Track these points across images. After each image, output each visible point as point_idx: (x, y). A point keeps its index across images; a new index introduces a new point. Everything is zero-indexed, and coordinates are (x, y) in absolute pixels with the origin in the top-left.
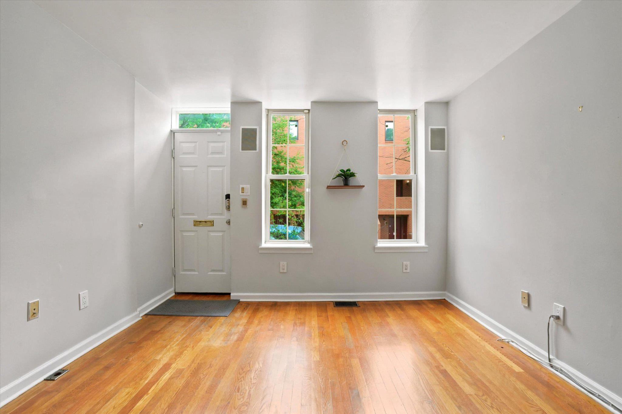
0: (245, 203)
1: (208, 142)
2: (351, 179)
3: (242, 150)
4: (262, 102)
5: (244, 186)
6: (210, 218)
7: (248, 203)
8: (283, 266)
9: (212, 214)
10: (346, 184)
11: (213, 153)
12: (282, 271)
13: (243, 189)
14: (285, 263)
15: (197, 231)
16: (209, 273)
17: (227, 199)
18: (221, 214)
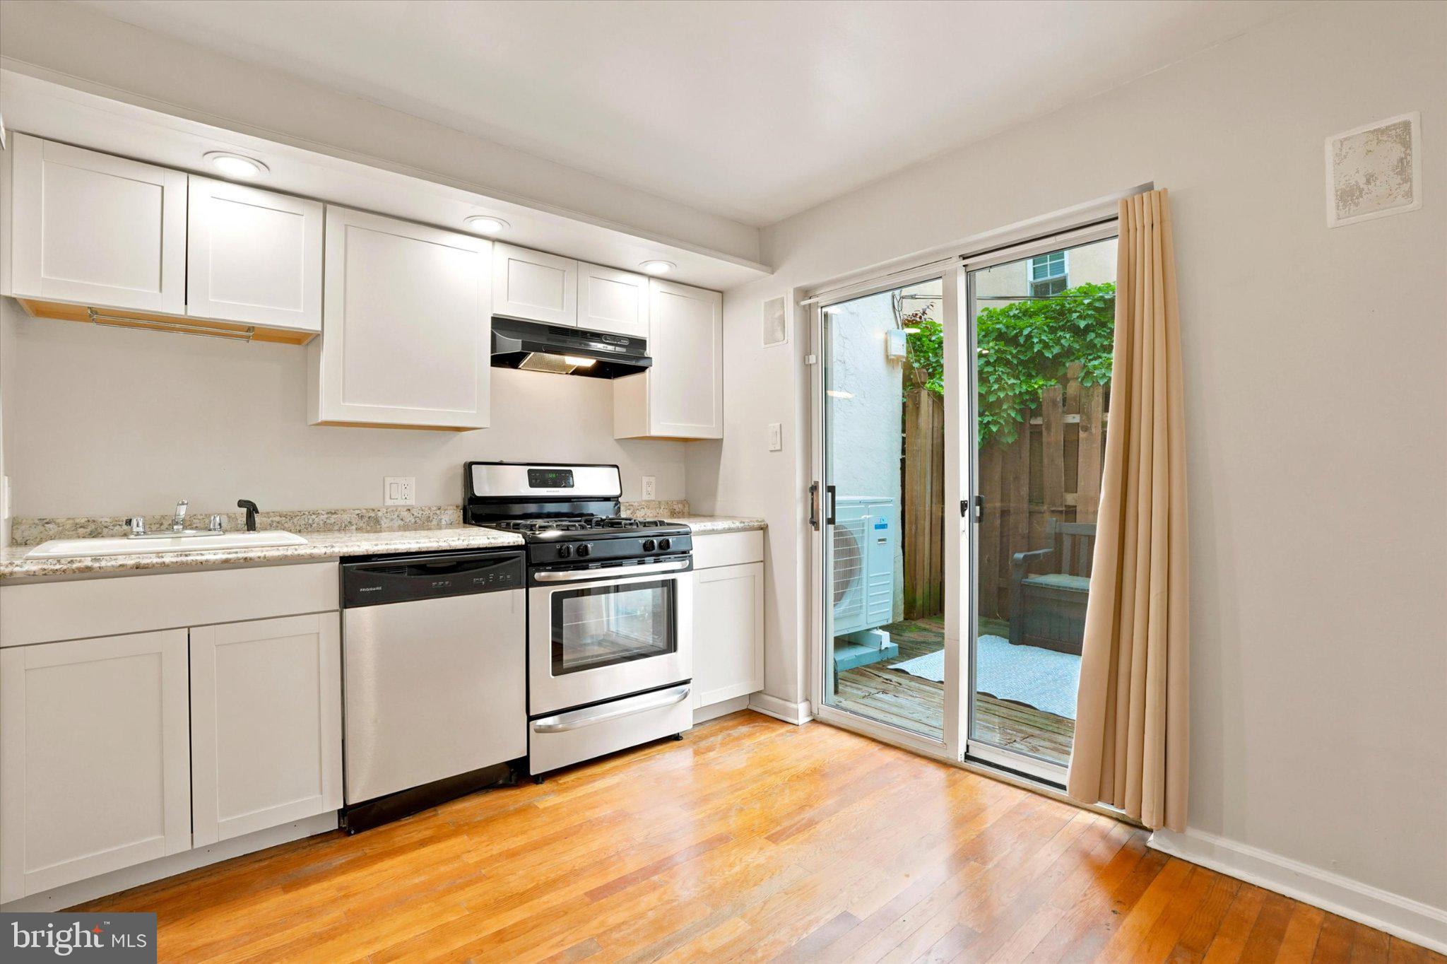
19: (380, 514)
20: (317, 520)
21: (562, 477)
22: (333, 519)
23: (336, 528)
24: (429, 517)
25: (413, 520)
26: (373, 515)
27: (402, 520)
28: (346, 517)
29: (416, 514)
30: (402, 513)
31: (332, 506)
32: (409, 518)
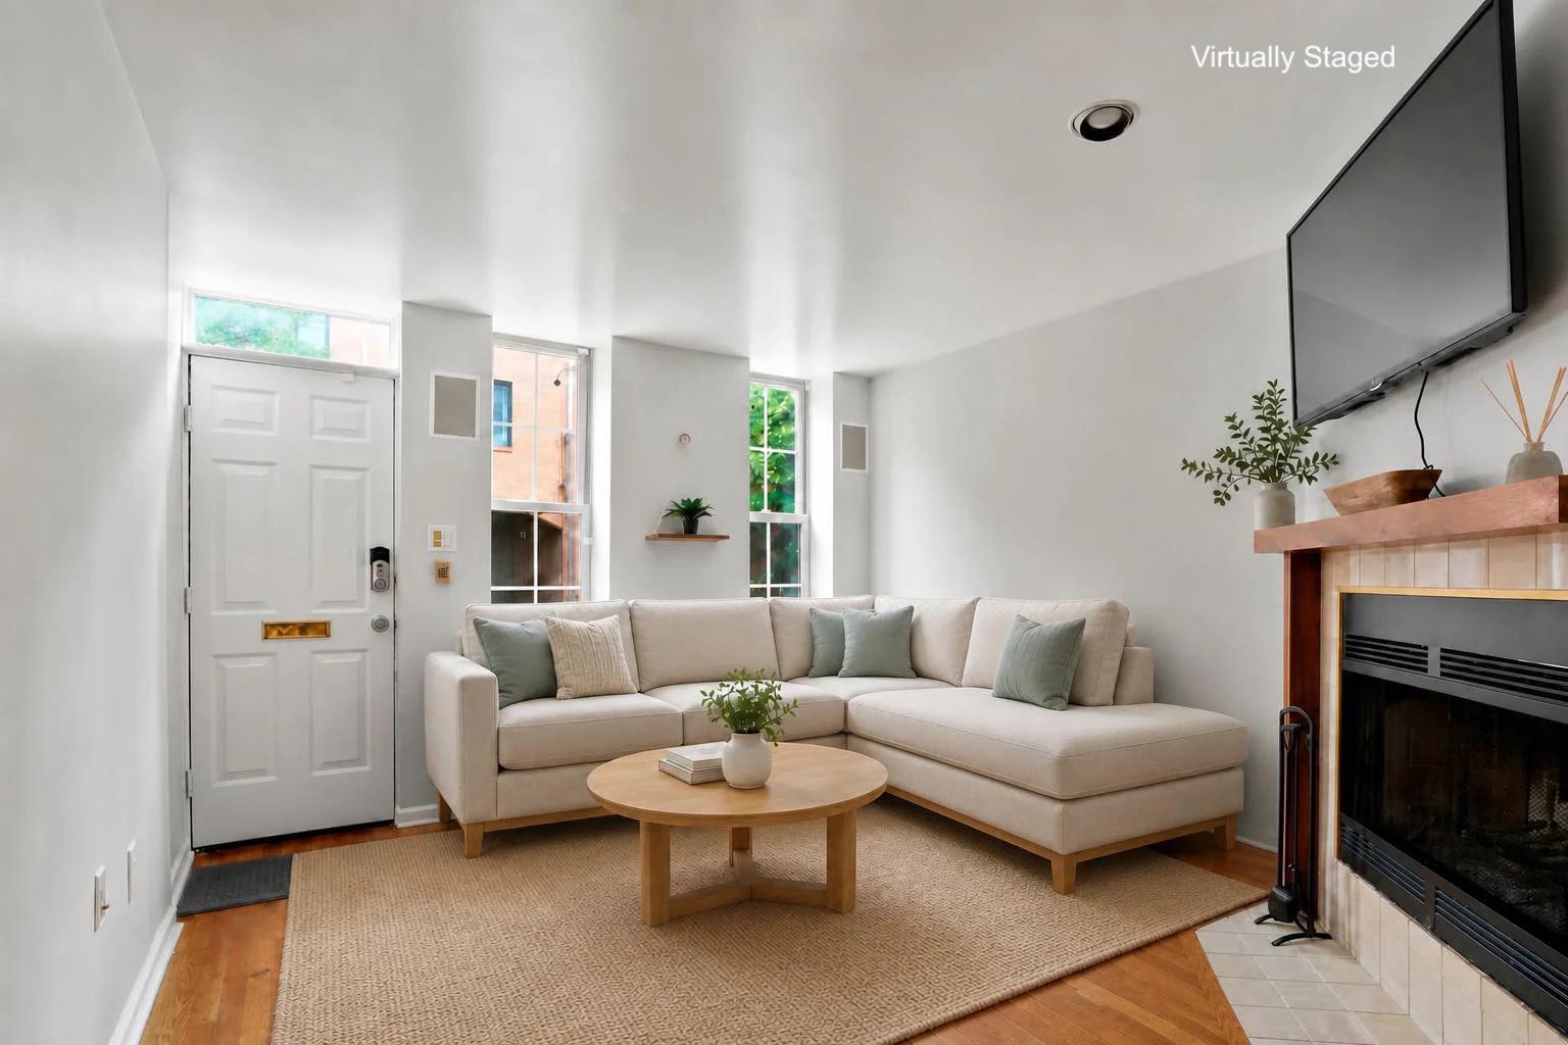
0: (442, 573)
1: (313, 397)
2: (702, 520)
3: (437, 431)
4: (490, 317)
5: (438, 528)
6: (316, 615)
7: (451, 573)
9: (324, 605)
10: (690, 530)
11: (326, 430)
13: (438, 535)
15: (272, 655)
16: (317, 773)
17: (375, 564)
18: (355, 604)
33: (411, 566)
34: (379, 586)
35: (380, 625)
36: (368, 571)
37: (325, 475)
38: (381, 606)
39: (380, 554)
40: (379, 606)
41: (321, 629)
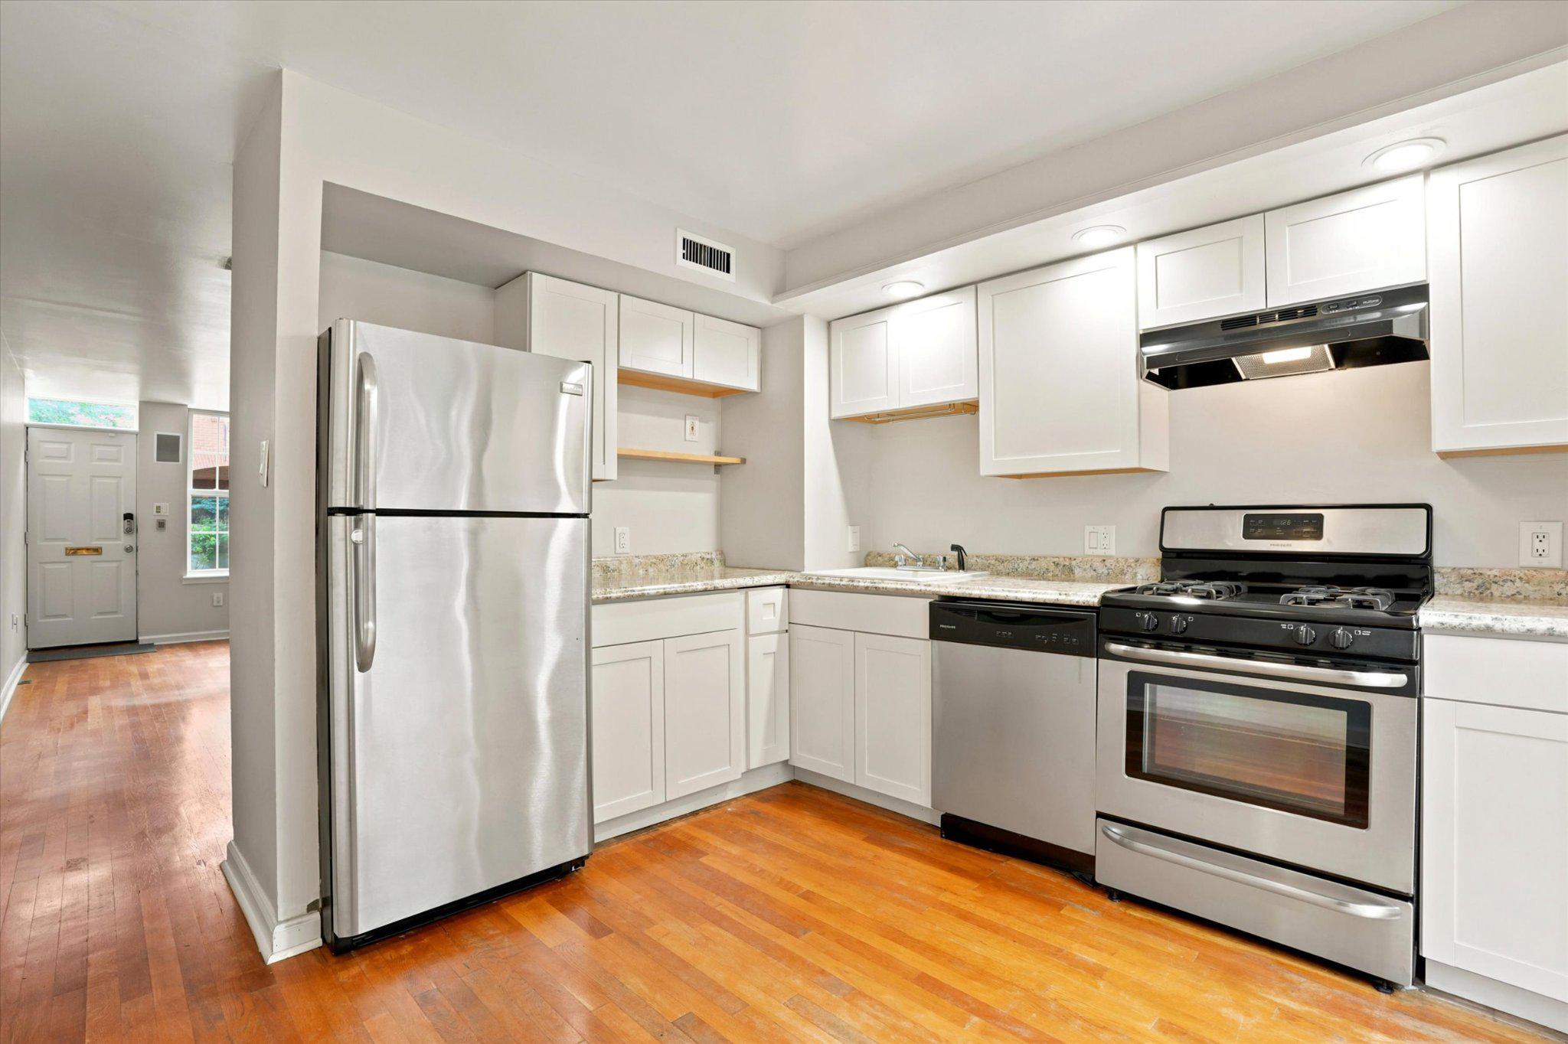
0: (161, 525)
1: (93, 445)
3: (158, 460)
4: (187, 405)
5: (159, 504)
6: (95, 544)
7: (167, 525)
8: (218, 598)
9: (99, 539)
11: (100, 459)
12: (215, 604)
13: (158, 508)
14: (221, 595)
15: (69, 561)
16: (96, 617)
17: (126, 521)
18: (116, 539)
19: (1074, 563)
20: (1021, 565)
21: (1314, 526)
22: (1034, 565)
23: (1036, 573)
24: (1123, 570)
25: (1107, 572)
26: (1067, 564)
27: (1095, 570)
28: (1043, 564)
29: (1108, 565)
30: (1095, 564)
31: (1035, 553)
32: (1102, 570)
33: (146, 521)
34: (129, 531)
35: (128, 550)
36: (122, 523)
37: (99, 480)
38: (129, 540)
39: (128, 517)
40: (128, 540)
41: (97, 551)
